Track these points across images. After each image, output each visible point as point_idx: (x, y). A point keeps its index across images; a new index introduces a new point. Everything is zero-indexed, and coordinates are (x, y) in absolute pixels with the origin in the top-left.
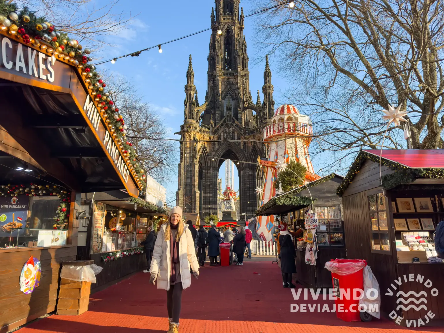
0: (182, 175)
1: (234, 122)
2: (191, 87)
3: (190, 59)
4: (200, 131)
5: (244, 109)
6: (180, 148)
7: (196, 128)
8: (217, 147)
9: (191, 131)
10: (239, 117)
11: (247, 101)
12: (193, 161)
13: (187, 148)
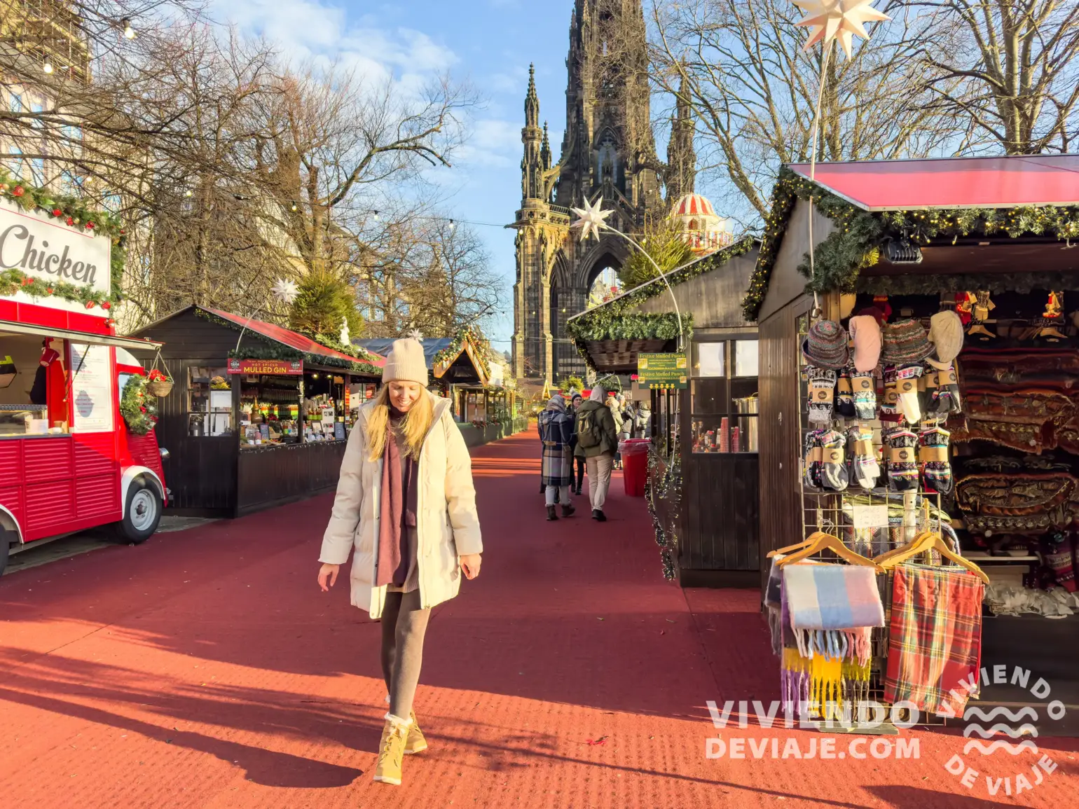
0: (521, 308)
1: (616, 197)
2: (533, 132)
3: (531, 72)
4: (552, 219)
5: (638, 168)
6: (516, 256)
7: (543, 216)
8: (583, 249)
9: (535, 222)
10: (627, 187)
11: (643, 152)
12: (539, 279)
13: (528, 255)
